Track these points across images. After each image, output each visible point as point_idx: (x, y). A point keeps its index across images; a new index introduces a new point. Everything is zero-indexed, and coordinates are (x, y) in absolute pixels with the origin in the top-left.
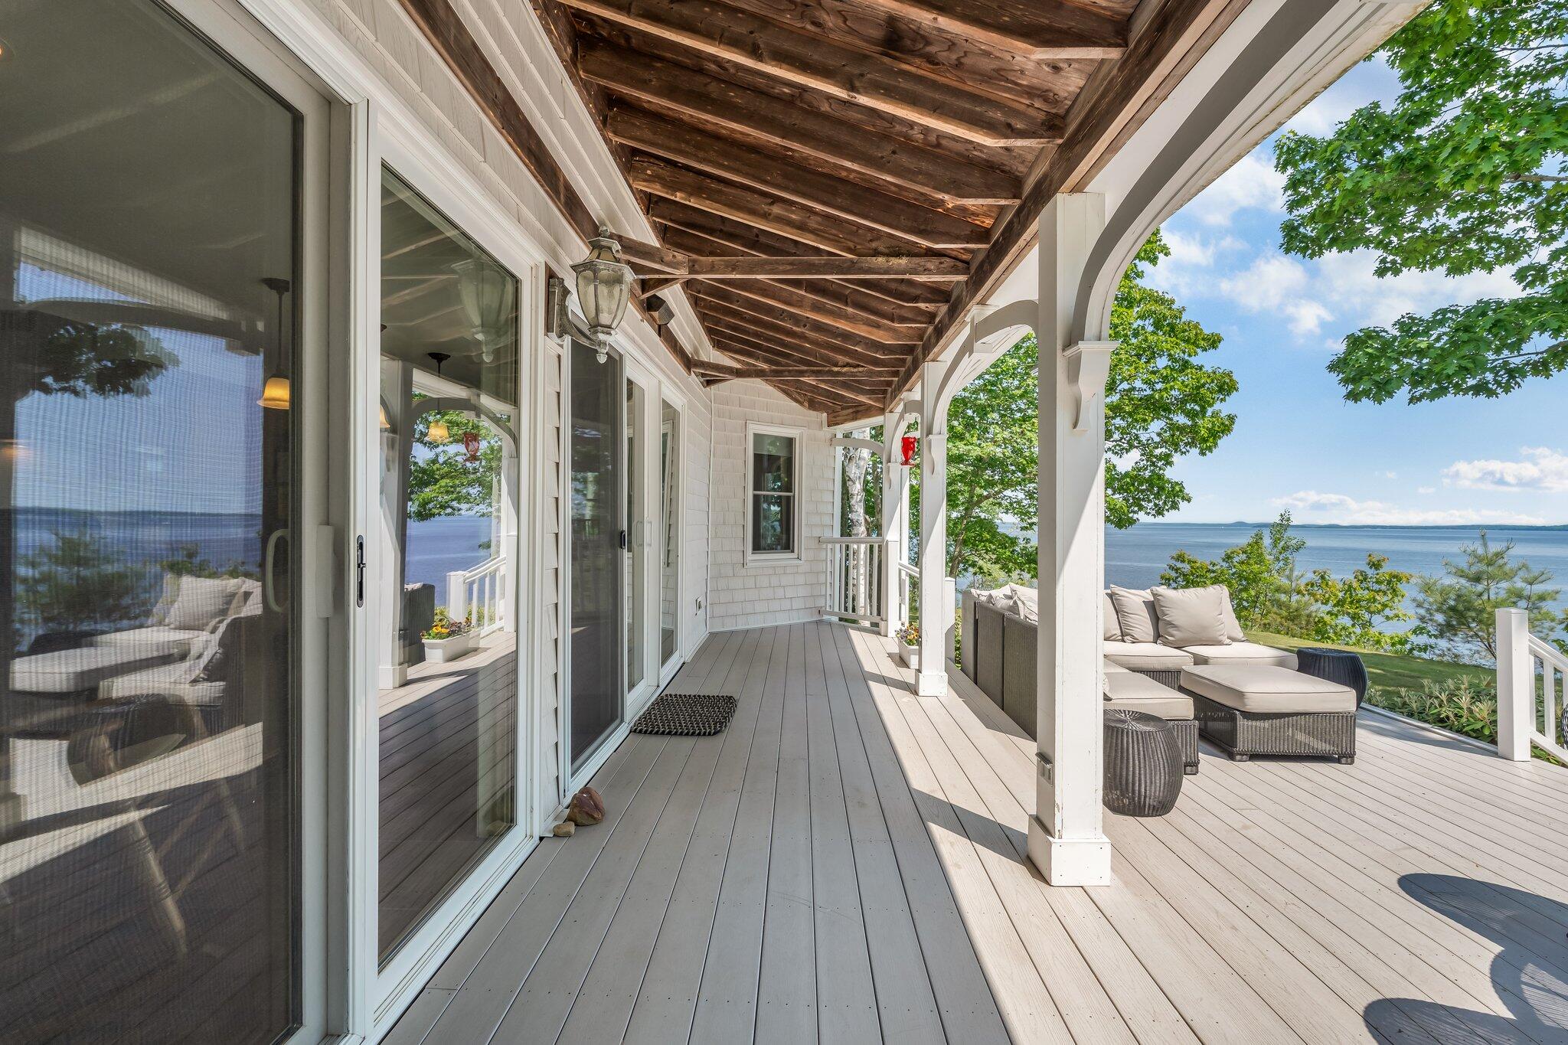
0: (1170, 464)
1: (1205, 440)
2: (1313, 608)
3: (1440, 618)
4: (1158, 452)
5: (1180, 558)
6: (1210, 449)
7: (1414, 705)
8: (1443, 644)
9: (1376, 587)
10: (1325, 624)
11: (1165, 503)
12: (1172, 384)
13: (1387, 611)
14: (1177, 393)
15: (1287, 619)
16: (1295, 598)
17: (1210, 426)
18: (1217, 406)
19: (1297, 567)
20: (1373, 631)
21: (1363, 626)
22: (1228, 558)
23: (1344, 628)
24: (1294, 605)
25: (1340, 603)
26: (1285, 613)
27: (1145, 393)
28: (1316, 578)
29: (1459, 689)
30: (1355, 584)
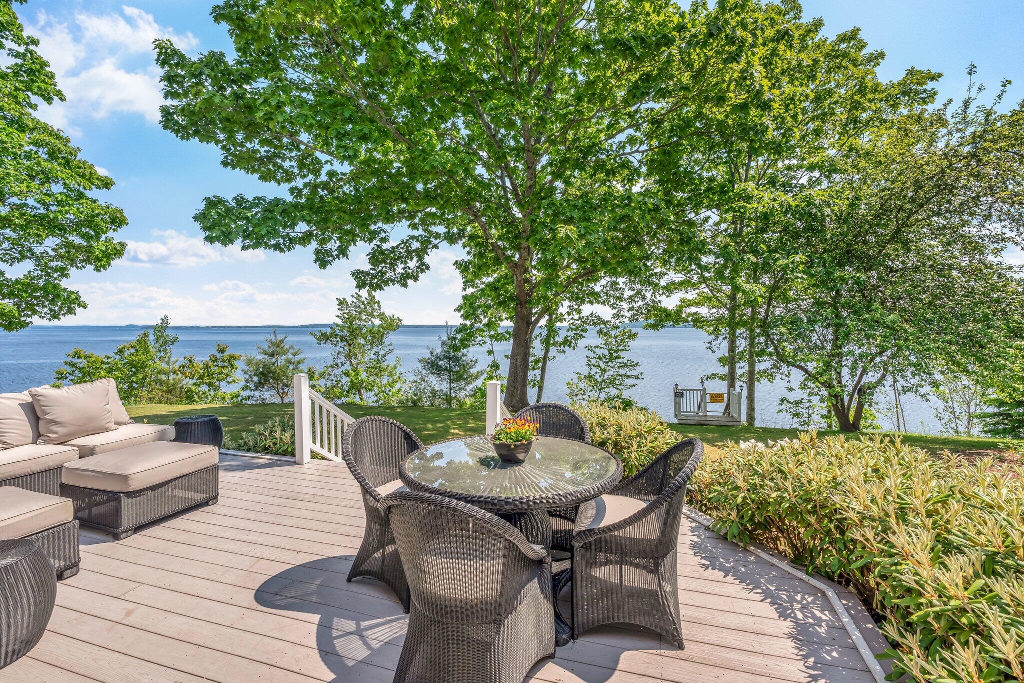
0: (67, 276)
1: (99, 259)
2: (184, 382)
3: (255, 379)
4: (53, 264)
5: (77, 355)
6: (104, 267)
7: (251, 443)
8: (257, 393)
9: (222, 364)
10: (192, 392)
11: (61, 308)
12: (67, 208)
13: (229, 379)
14: (72, 217)
15: (166, 392)
16: (172, 377)
17: (104, 248)
18: (110, 234)
19: (173, 355)
20: (220, 393)
21: (215, 390)
22: (121, 352)
23: (204, 393)
24: (171, 382)
25: (201, 377)
26: (165, 388)
27: (39, 211)
28: (186, 362)
29: (274, 426)
30: (210, 364)
